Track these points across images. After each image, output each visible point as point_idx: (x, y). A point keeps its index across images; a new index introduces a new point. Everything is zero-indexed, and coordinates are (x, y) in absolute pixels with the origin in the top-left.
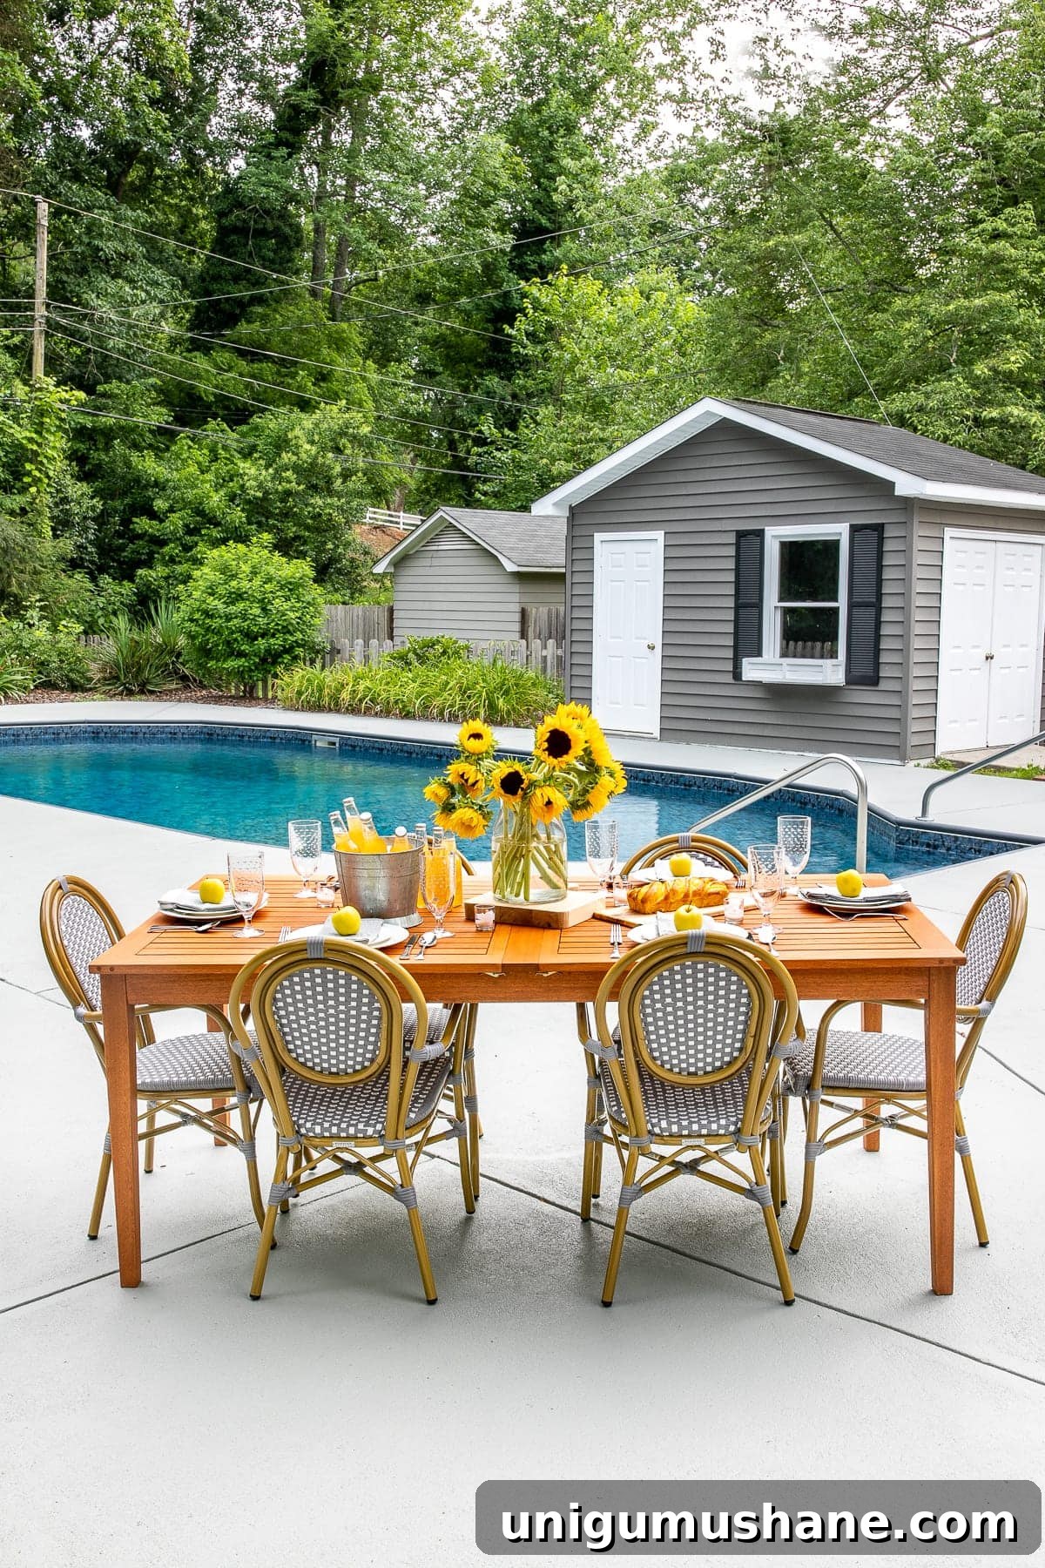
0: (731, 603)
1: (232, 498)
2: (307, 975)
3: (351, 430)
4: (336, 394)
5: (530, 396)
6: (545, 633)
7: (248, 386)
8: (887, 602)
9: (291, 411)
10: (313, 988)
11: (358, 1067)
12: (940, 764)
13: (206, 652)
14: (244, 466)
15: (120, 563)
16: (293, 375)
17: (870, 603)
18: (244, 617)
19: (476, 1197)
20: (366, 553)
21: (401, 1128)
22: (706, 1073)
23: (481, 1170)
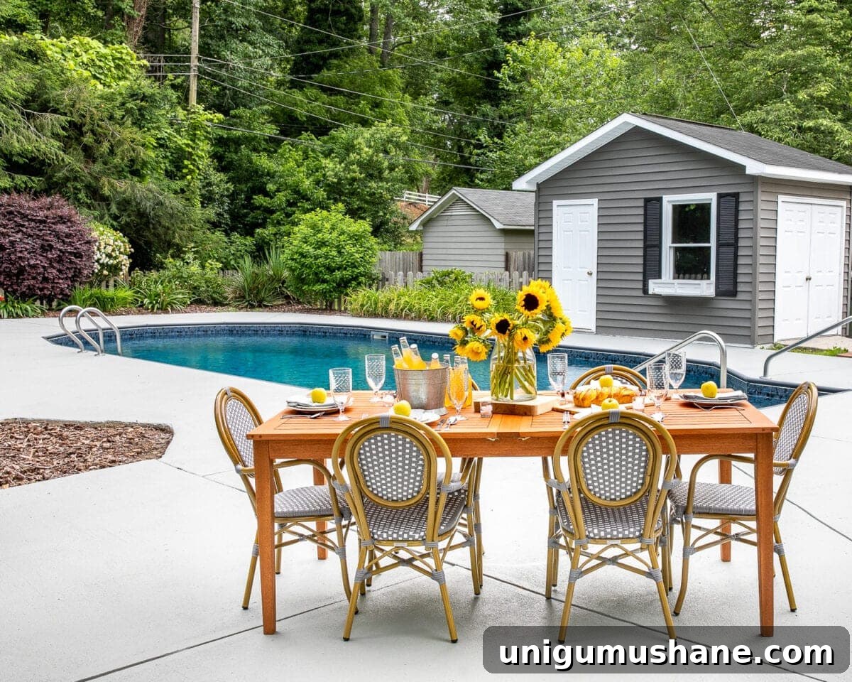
0: (641, 244)
1: (318, 183)
2: (379, 438)
3: (395, 139)
4: (385, 115)
5: (511, 117)
6: (521, 267)
7: (328, 111)
8: (741, 243)
9: (356, 126)
10: (382, 446)
11: (410, 497)
12: (776, 346)
13: (301, 280)
14: (325, 162)
15: (245, 225)
16: (357, 104)
17: (730, 244)
18: (326, 257)
19: (481, 586)
20: (404, 218)
21: (436, 535)
22: (621, 499)
23: (484, 572)
